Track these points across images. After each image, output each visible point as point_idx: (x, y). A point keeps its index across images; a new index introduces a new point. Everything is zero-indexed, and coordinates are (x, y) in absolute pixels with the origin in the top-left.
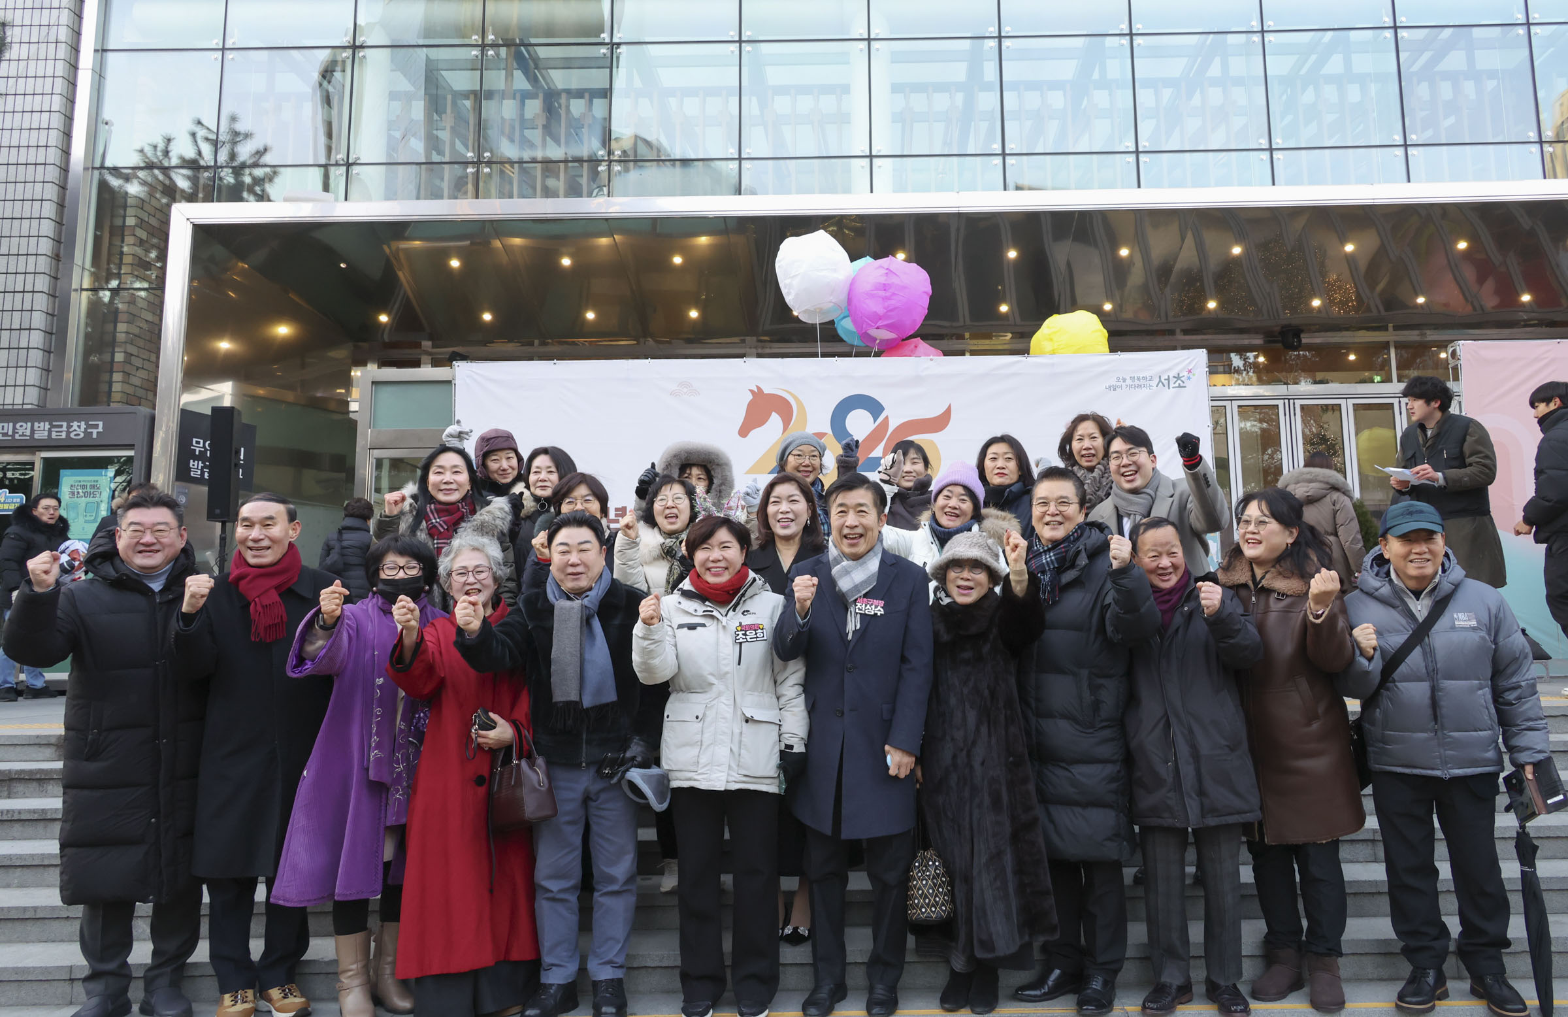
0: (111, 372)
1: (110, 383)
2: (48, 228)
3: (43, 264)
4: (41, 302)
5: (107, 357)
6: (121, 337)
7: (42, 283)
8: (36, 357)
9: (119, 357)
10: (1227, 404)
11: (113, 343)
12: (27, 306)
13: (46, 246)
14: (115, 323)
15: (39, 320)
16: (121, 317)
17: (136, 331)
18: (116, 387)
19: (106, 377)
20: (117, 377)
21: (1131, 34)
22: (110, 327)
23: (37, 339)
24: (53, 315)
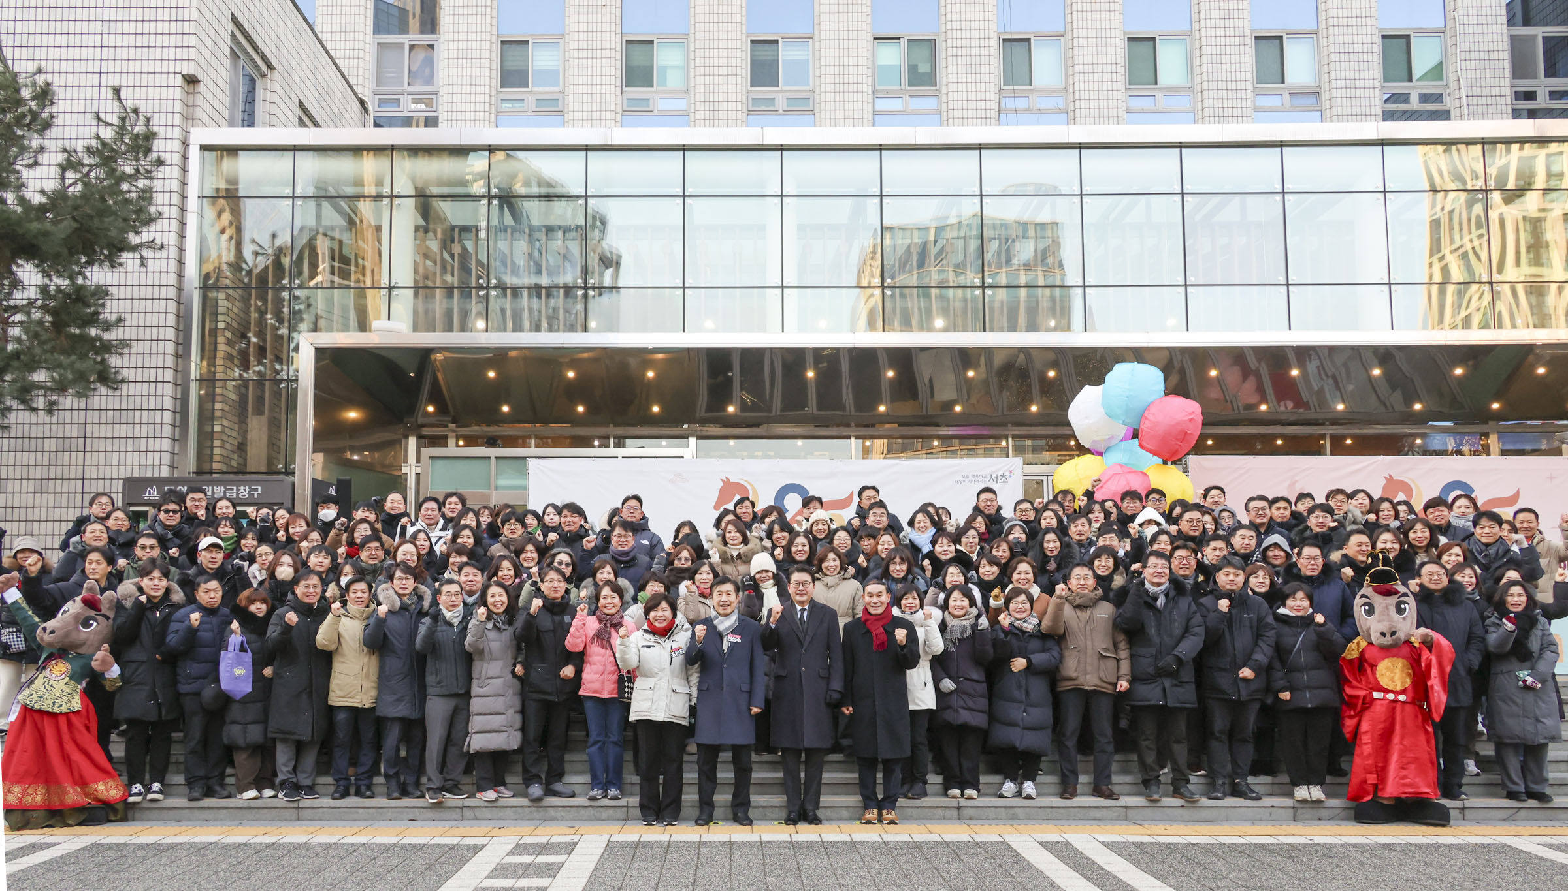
0: (212, 440)
1: (212, 448)
2: (171, 334)
3: (170, 361)
4: (169, 389)
5: (208, 429)
6: (218, 414)
7: (169, 375)
8: (167, 431)
9: (217, 428)
10: (1044, 478)
11: (212, 418)
12: (159, 392)
13: (170, 348)
14: (213, 402)
15: (168, 403)
16: (218, 398)
17: (227, 408)
18: (217, 451)
19: (208, 443)
20: (217, 443)
21: (981, 195)
22: (209, 405)
23: (167, 417)
24: (175, 399)
